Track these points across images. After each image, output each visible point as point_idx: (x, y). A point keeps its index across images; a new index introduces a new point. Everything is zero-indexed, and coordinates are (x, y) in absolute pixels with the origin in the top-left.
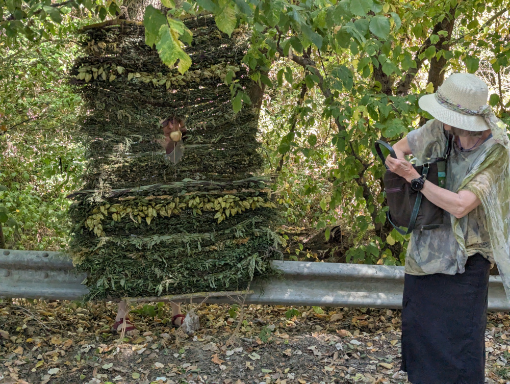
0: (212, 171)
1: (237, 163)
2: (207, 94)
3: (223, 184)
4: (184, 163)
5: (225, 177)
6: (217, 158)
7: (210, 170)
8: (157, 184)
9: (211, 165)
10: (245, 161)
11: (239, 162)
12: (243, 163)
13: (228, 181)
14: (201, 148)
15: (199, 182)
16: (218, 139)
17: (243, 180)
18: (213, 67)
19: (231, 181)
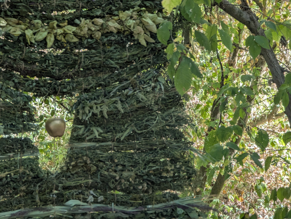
0: (115, 189)
1: (155, 175)
2: (111, 59)
3: (130, 210)
4: (69, 174)
5: (135, 199)
6: (124, 166)
7: (112, 186)
8: (22, 210)
9: (114, 177)
10: (167, 171)
11: (158, 173)
12: (164, 174)
13: (140, 205)
14: (98, 148)
15: (93, 206)
16: (126, 134)
17: (164, 204)
18: (123, 15)
19: (145, 204)
